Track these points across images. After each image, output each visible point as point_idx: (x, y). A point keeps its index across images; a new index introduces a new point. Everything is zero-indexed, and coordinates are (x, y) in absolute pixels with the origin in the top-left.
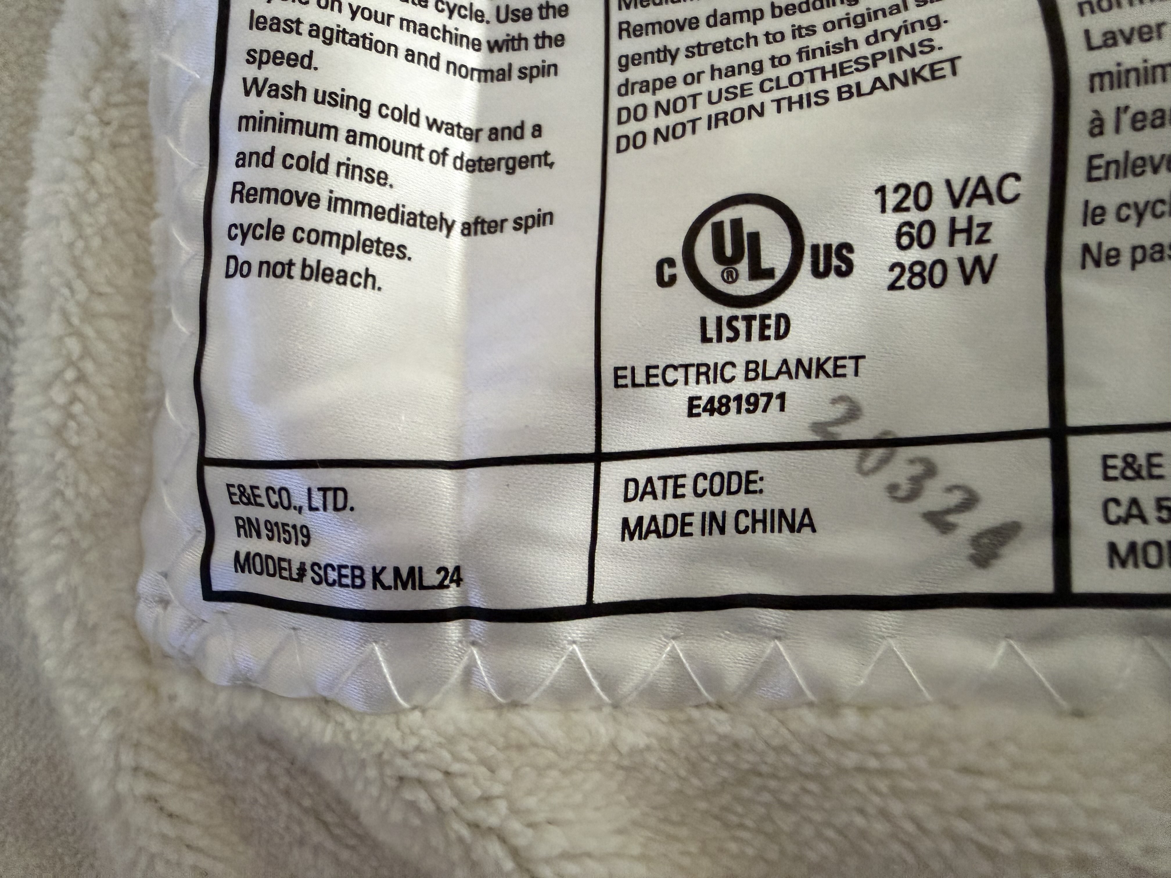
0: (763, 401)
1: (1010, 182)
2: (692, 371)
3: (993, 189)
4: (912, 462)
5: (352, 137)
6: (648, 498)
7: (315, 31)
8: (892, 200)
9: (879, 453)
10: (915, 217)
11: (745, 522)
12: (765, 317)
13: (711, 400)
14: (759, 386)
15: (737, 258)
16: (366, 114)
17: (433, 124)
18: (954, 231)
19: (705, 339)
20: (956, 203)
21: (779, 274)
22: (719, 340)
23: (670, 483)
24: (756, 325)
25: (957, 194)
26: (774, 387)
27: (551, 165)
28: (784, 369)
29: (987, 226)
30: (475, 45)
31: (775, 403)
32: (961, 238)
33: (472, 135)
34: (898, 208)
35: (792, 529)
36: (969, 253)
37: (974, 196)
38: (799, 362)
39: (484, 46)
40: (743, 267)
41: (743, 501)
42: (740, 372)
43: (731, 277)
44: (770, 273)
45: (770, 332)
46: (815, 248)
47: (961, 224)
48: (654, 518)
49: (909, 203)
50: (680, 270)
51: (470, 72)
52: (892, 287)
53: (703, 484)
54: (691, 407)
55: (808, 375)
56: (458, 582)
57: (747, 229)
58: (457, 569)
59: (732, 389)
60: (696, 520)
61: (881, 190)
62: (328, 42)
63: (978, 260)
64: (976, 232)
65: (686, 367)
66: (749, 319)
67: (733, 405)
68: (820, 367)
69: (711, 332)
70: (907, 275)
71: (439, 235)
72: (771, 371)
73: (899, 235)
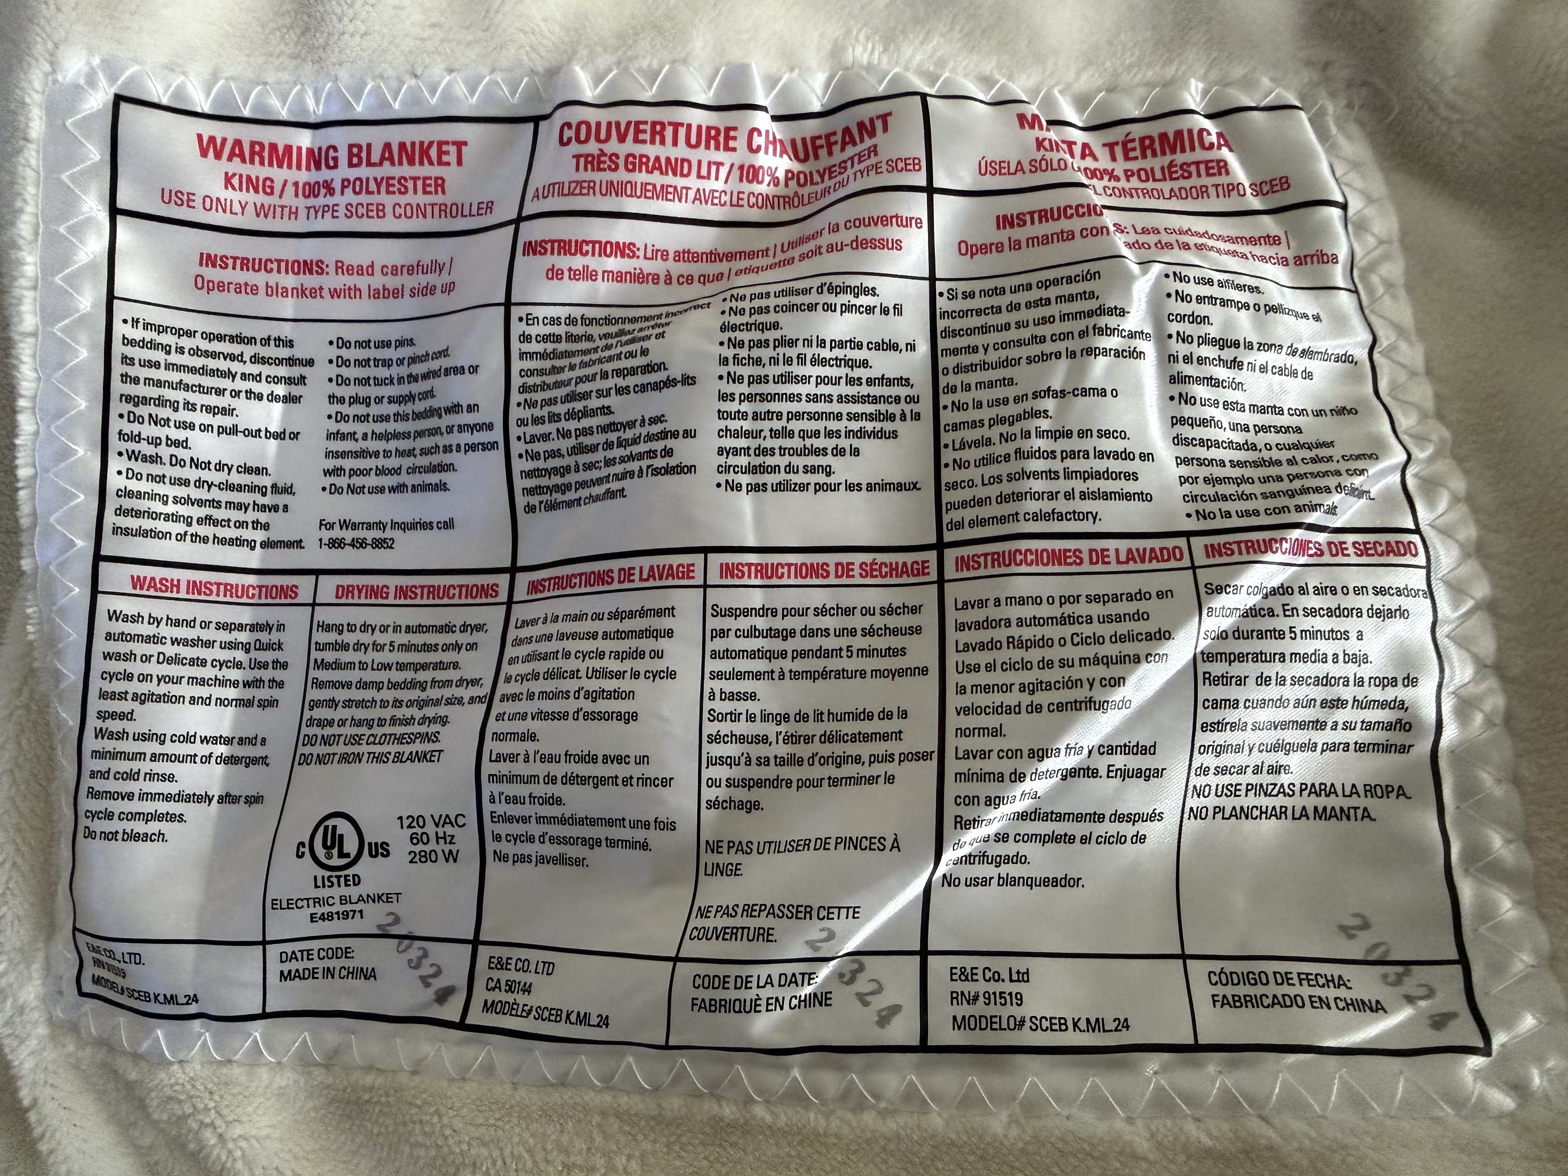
0: (351, 914)
1: (460, 818)
2: (311, 901)
3: (453, 821)
4: (419, 949)
5: (154, 757)
6: (294, 961)
7: (136, 697)
8: (406, 823)
9: (406, 942)
10: (419, 831)
11: (344, 973)
12: (346, 876)
13: (323, 914)
14: (348, 907)
15: (332, 847)
16: (163, 743)
17: (205, 740)
18: (438, 838)
19: (316, 886)
20: (437, 825)
21: (353, 856)
22: (324, 886)
23: (305, 953)
24: (342, 880)
25: (437, 821)
26: (357, 907)
27: (267, 765)
28: (360, 899)
29: (453, 837)
30: (235, 684)
31: (358, 915)
32: (442, 841)
33: (228, 741)
34: (409, 827)
35: (365, 978)
36: (447, 848)
37: (445, 823)
38: (368, 896)
39: (241, 684)
40: (335, 851)
41: (343, 962)
42: (337, 900)
43: (329, 857)
44: (348, 855)
45: (351, 883)
46: (370, 844)
47: (441, 835)
48: (297, 970)
49: (415, 824)
50: (306, 850)
51: (230, 703)
52: (411, 862)
53: (322, 954)
54: (312, 918)
55: (374, 901)
56: (197, 1001)
57: (338, 832)
58: (195, 995)
59: (334, 909)
60: (320, 971)
61: (400, 818)
62: (143, 703)
63: (451, 852)
64: (448, 839)
65: (308, 899)
66: (338, 877)
67: (335, 916)
68: (379, 898)
69: (320, 883)
70: (418, 857)
71: (204, 805)
72: (354, 900)
73: (412, 839)
